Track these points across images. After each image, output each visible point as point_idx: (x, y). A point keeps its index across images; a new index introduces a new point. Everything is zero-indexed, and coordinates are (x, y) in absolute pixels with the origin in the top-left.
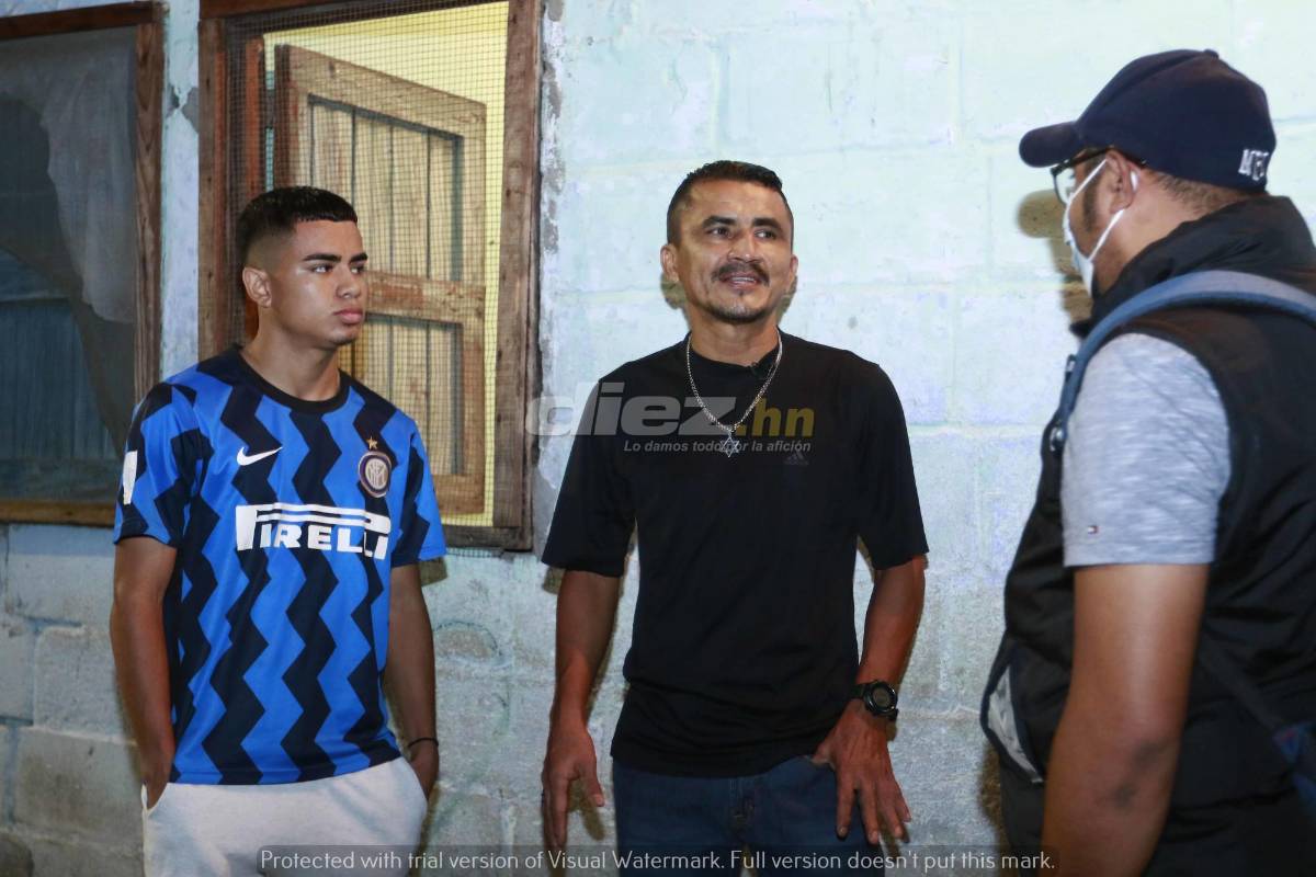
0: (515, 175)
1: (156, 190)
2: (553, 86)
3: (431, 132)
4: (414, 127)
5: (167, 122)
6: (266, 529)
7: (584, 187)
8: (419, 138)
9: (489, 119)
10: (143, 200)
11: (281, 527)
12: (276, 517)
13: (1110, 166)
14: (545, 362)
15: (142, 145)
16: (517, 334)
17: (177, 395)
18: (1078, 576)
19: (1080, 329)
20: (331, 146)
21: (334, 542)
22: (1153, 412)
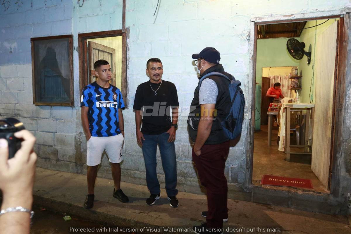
0: (123, 59)
1: (72, 61)
2: (128, 48)
3: (108, 53)
4: (106, 52)
5: (74, 51)
6: (101, 105)
7: (133, 61)
8: (107, 54)
9: (116, 51)
10: (71, 62)
11: (103, 104)
12: (102, 103)
13: (202, 61)
14: (128, 83)
15: (70, 54)
16: (124, 80)
17: (88, 88)
18: (201, 106)
19: (200, 78)
20: (96, 55)
21: (110, 106)
22: (210, 87)
